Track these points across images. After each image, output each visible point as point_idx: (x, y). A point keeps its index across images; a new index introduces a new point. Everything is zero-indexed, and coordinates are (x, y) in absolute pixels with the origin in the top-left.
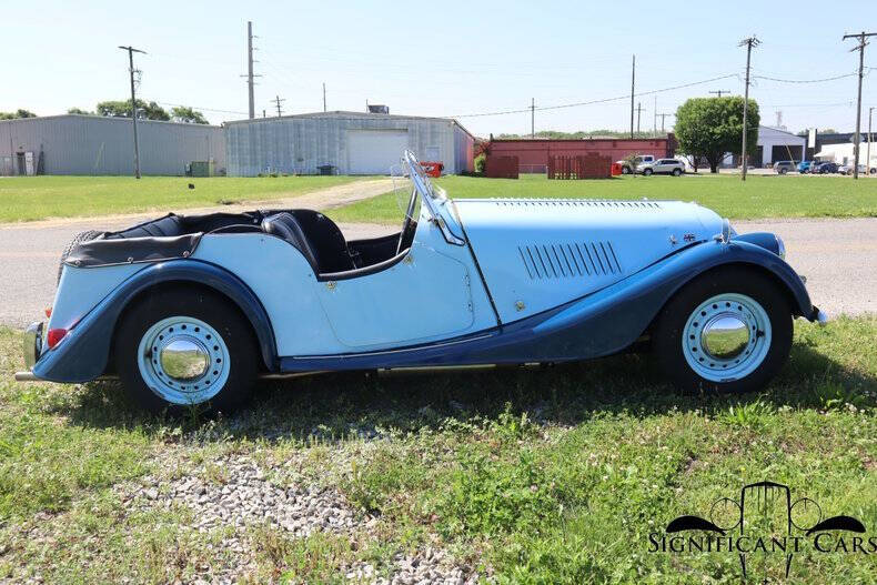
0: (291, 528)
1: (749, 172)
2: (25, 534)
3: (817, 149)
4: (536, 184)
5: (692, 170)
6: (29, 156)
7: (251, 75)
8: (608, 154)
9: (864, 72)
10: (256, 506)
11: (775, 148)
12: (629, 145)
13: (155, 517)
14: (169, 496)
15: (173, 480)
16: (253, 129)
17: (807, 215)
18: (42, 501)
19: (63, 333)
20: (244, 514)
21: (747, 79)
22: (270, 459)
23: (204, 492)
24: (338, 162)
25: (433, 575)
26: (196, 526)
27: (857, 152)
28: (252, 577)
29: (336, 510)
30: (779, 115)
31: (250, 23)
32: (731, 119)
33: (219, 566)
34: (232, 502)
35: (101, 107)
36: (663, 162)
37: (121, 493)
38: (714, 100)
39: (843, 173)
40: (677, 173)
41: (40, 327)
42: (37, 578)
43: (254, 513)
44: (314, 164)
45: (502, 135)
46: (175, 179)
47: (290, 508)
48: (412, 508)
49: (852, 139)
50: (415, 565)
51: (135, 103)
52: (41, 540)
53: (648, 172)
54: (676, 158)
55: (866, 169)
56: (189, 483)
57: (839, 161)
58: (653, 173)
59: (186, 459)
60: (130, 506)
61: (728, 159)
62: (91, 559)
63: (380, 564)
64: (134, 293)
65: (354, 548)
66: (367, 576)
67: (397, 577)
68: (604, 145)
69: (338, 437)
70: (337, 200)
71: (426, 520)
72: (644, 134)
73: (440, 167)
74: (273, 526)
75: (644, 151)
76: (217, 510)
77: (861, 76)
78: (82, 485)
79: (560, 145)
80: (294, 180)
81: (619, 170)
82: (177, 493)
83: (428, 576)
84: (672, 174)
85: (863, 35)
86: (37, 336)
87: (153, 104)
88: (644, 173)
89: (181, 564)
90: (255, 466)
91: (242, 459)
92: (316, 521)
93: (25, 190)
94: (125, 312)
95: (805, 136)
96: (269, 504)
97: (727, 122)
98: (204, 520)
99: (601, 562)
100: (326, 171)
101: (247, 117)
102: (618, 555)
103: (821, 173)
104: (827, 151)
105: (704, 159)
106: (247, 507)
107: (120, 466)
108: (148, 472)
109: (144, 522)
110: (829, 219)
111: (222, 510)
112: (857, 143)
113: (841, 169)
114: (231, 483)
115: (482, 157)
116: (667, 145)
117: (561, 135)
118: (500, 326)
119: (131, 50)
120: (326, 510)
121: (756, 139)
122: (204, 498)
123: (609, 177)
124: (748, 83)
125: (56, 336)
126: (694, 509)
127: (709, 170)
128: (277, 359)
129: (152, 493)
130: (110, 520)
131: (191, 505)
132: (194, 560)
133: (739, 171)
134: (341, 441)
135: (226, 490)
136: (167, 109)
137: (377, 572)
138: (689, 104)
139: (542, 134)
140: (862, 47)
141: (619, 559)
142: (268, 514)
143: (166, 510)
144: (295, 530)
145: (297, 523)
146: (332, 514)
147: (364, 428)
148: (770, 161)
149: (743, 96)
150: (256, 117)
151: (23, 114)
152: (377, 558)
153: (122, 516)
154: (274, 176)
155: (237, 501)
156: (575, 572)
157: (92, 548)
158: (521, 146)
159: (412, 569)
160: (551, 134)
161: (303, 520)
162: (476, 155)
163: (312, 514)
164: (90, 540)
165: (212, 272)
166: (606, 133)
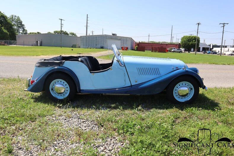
0: (84, 129)
1: (197, 53)
2: (26, 126)
3: (213, 48)
4: (148, 53)
5: (184, 52)
6: (39, 42)
7: (87, 26)
8: (165, 47)
9: (224, 32)
10: (77, 123)
11: (203, 48)
12: (170, 45)
13: (54, 124)
14: (58, 120)
15: (59, 116)
16: (86, 38)
17: (209, 63)
18: (31, 119)
19: (34, 81)
20: (74, 125)
21: (198, 32)
22: (81, 113)
23: (66, 120)
24: (104, 46)
25: (115, 143)
26: (63, 127)
27: (221, 50)
28: (74, 140)
29: (95, 126)
30: (204, 40)
31: (87, 15)
32: (193, 41)
33: (67, 137)
34: (71, 122)
35: (55, 32)
36: (177, 50)
37: (48, 118)
38: (190, 36)
39: (218, 54)
40: (181, 52)
41: (30, 80)
42: (27, 136)
43: (76, 125)
44: (99, 46)
45: (142, 42)
46: (69, 48)
47: (84, 125)
48: (112, 126)
49: (220, 47)
50: (111, 140)
51: (61, 31)
52: (29, 127)
53: (174, 52)
54: (181, 49)
55: (223, 54)
56: (62, 117)
57: (217, 52)
58: (175, 52)
59: (63, 111)
60: (49, 121)
61: (192, 50)
62: (39, 133)
63: (103, 139)
64: (49, 73)
65: (97, 135)
66: (100, 142)
67: (106, 143)
68: (165, 45)
69: (97, 109)
70: (104, 54)
71: (115, 130)
72: (173, 43)
73: (127, 48)
74: (80, 128)
75: (173, 47)
76: (68, 124)
77: (223, 33)
78: (39, 116)
79: (154, 44)
80: (95, 49)
81: (168, 51)
82: (60, 119)
83: (114, 143)
84: (179, 52)
85: (224, 24)
86: (29, 82)
87: (66, 32)
88: (173, 52)
89: (58, 136)
90: (78, 114)
91: (75, 112)
92: (90, 128)
93: (37, 49)
94: (48, 77)
95: (210, 45)
96: (80, 123)
97: (192, 41)
98: (65, 126)
99: (154, 143)
100: (102, 48)
101: (86, 35)
102: (158, 141)
103: (213, 54)
104: (215, 49)
105: (187, 49)
106: (75, 124)
107: (48, 112)
108: (54, 114)
109: (52, 125)
110: (214, 65)
111: (69, 124)
112: (221, 48)
113: (217, 53)
114: (72, 118)
115: (137, 46)
116: (179, 46)
117: (155, 42)
118: (131, 86)
119: (61, 20)
120: (92, 125)
121: (199, 46)
122: (65, 121)
123: (165, 52)
124: (198, 33)
125: (33, 82)
126: (177, 131)
127: (188, 52)
128: (80, 90)
129: (54, 119)
130: (44, 124)
131: (62, 122)
132: (61, 135)
133: (195, 52)
134: (97, 110)
135: (70, 119)
136: (68, 33)
137: (102, 141)
138: (184, 37)
139: (151, 42)
140: (224, 26)
141: (158, 142)
142: (79, 126)
143: (57, 123)
144: (85, 130)
145: (85, 128)
146: (94, 127)
147: (103, 107)
148: (202, 50)
149: (196, 36)
150: (88, 35)
151: (38, 33)
152: (102, 138)
153: (47, 124)
154: (91, 48)
155: (73, 122)
156: (148, 144)
157: (40, 130)
158: (146, 44)
159: (110, 141)
160: (153, 42)
161: (87, 128)
162: (136, 46)
163: (89, 126)
164: (39, 128)
165: (66, 69)
166: (165, 42)
